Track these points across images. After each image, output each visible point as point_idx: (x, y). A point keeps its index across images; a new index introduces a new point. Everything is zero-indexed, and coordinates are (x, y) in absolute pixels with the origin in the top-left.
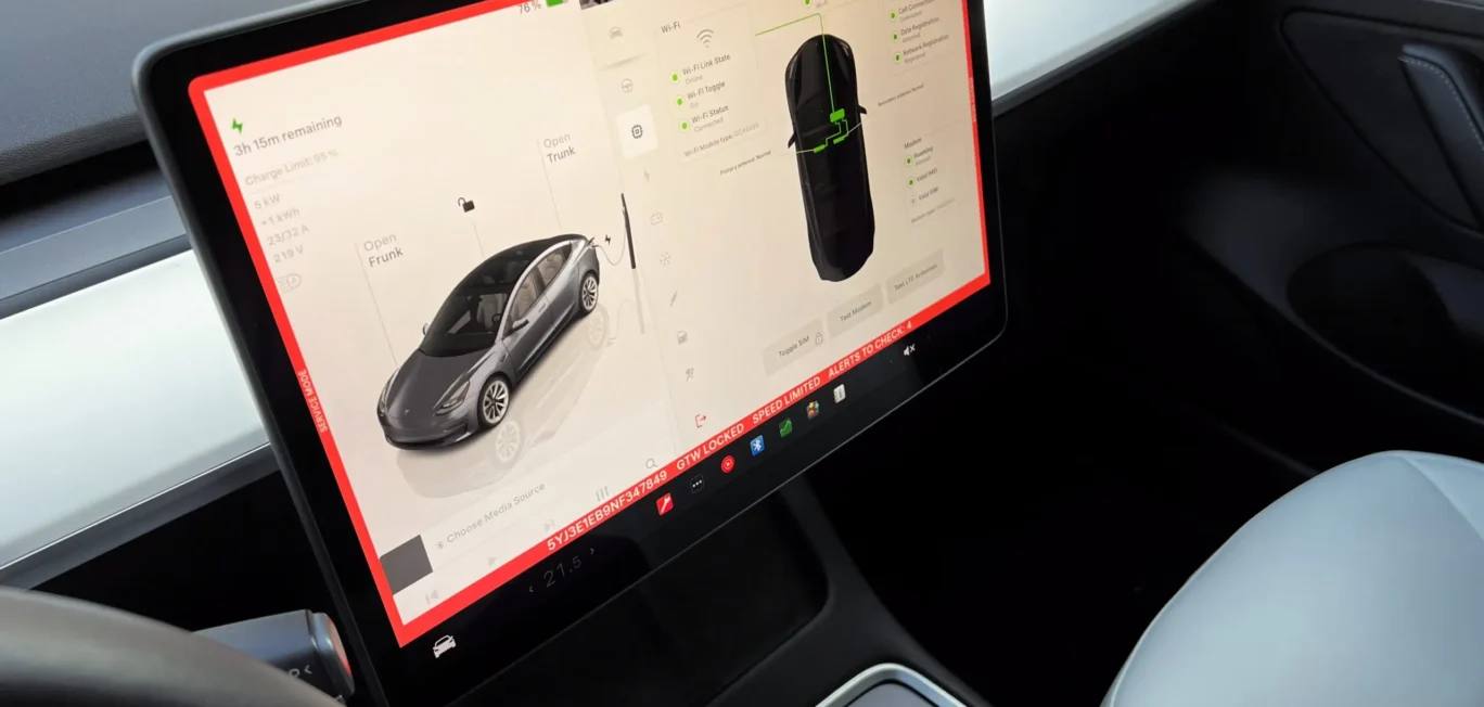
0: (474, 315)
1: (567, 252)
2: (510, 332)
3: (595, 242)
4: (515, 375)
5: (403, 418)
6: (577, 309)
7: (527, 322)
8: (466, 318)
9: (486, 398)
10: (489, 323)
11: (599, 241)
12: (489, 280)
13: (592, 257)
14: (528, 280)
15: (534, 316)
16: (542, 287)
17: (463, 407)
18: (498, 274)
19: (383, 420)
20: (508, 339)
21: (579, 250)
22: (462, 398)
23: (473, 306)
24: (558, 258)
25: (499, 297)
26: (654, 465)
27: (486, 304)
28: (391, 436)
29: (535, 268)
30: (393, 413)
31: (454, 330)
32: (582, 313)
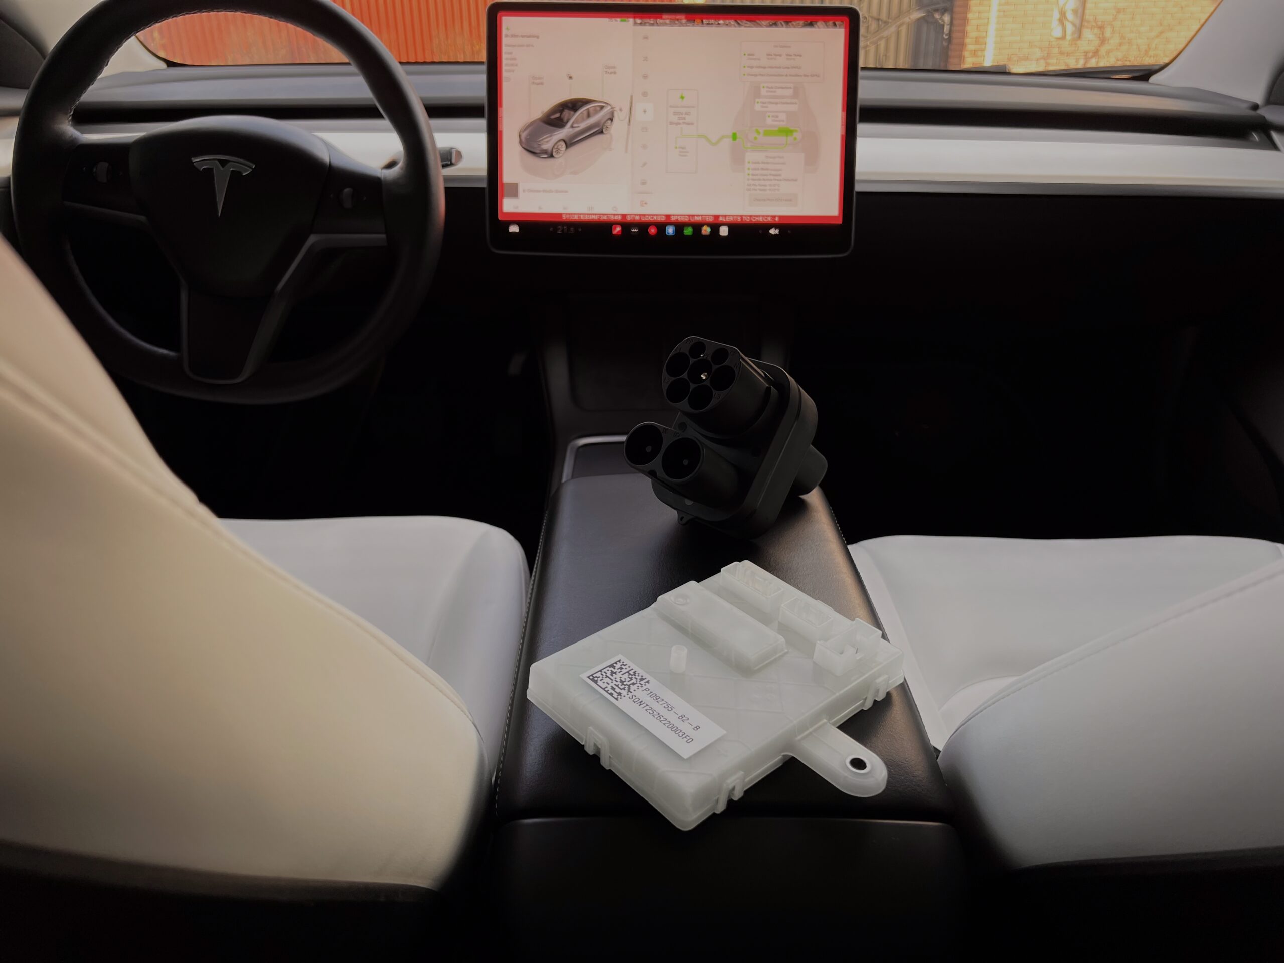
0: (561, 115)
1: (602, 107)
2: (572, 127)
3: (615, 109)
4: (569, 143)
5: (527, 140)
6: (600, 131)
7: (579, 127)
8: (557, 115)
9: (556, 147)
10: (565, 120)
11: (617, 109)
12: (570, 105)
13: (613, 113)
14: (584, 112)
15: (583, 126)
16: (589, 116)
17: (547, 146)
18: (574, 105)
19: (520, 136)
20: (571, 130)
21: (607, 109)
22: (547, 142)
23: (561, 112)
24: (598, 109)
25: (572, 113)
26: (616, 210)
27: (566, 113)
28: (521, 142)
29: (588, 109)
30: (524, 135)
31: (553, 117)
32: (601, 132)
